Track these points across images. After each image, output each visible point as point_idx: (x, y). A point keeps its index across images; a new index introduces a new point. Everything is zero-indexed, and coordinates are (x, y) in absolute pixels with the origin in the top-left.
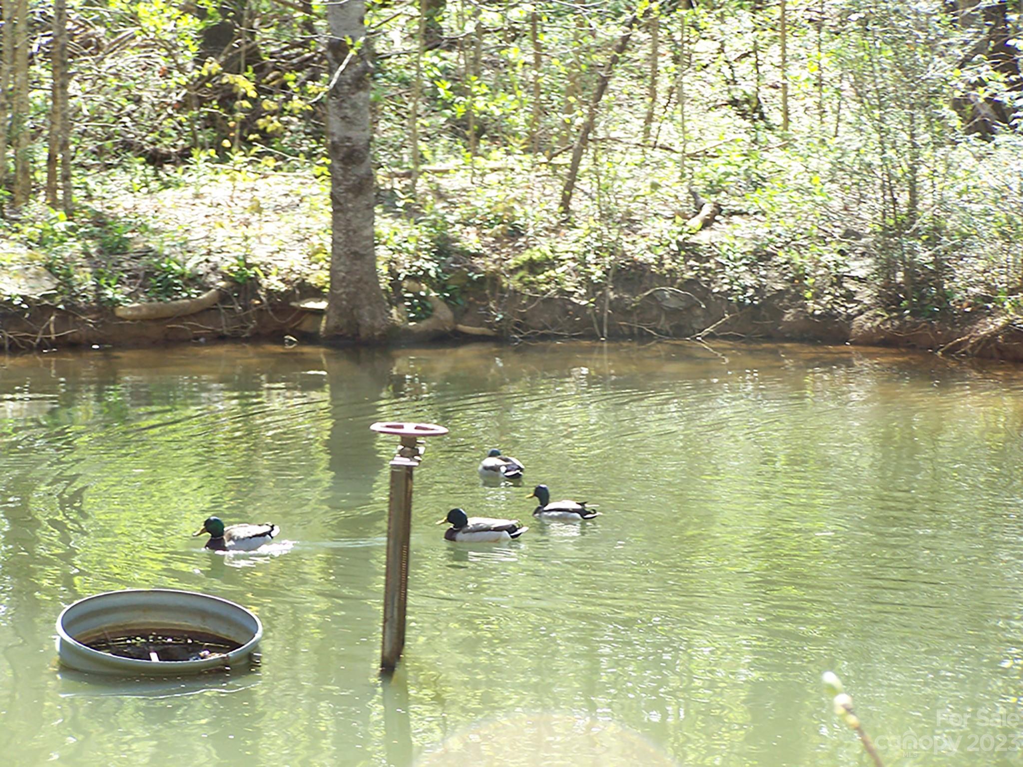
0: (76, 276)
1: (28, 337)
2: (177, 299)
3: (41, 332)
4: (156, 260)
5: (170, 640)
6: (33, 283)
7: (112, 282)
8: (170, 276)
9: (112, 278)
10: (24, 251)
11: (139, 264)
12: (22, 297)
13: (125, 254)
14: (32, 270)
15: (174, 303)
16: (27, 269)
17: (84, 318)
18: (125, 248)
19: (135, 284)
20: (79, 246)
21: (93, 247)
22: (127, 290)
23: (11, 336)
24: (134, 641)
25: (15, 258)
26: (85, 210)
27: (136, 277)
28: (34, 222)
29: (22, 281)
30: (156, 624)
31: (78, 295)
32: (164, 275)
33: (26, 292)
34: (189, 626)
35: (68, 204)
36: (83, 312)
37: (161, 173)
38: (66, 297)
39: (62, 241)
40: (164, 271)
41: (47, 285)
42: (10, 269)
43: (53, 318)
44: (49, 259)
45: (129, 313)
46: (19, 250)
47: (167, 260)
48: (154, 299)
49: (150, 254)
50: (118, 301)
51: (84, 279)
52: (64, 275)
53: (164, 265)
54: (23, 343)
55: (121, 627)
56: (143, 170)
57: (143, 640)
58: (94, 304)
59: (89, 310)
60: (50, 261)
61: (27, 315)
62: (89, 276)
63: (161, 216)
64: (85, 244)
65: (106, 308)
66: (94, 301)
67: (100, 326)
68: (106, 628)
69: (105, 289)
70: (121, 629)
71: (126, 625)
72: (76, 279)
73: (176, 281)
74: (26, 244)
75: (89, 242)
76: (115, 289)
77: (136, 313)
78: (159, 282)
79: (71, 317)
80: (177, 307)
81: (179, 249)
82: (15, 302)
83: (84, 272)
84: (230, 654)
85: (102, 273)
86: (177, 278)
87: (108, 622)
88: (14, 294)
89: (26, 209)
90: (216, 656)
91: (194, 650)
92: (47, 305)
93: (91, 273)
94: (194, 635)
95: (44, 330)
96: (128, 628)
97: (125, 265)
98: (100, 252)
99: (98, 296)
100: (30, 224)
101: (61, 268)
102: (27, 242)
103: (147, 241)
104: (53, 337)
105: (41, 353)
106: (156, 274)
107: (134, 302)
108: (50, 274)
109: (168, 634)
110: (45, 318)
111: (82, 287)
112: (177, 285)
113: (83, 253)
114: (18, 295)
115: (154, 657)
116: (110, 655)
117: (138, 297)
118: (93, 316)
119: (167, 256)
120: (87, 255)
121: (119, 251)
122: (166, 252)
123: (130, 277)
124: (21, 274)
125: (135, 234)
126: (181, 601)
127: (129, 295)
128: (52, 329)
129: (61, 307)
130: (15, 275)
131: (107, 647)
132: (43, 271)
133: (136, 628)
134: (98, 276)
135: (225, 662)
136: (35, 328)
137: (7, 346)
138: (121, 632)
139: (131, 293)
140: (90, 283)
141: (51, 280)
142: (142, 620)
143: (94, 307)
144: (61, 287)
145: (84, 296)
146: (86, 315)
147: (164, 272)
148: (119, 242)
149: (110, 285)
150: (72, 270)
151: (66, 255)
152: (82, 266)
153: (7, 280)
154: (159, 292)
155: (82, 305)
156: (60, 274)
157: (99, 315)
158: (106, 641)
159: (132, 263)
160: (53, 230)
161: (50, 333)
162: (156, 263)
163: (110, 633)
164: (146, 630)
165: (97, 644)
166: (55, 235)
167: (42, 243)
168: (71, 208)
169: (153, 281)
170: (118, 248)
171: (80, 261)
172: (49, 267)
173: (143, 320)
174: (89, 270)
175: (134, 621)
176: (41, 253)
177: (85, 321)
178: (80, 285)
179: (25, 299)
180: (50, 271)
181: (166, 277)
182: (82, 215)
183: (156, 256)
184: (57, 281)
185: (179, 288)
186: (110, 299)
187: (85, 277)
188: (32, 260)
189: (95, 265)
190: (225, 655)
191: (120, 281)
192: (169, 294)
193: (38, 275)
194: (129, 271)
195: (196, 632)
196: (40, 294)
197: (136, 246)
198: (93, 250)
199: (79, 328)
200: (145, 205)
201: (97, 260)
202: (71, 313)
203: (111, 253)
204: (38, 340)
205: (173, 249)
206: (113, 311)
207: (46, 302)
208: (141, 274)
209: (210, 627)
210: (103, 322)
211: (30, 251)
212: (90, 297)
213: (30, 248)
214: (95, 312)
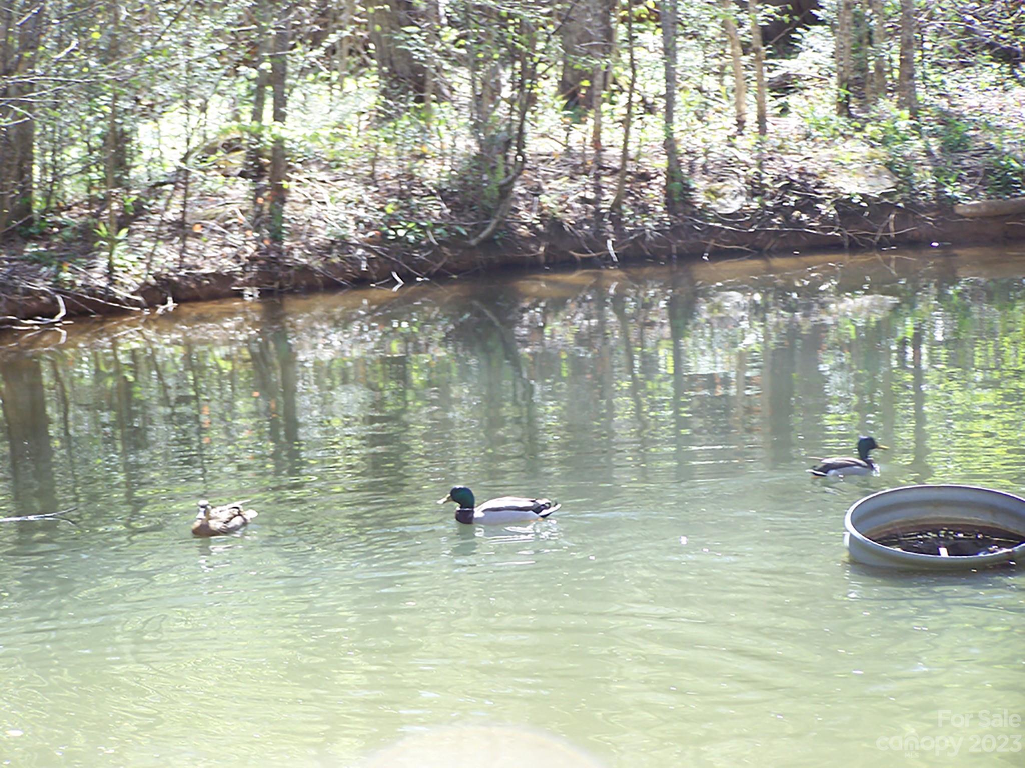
0: (915, 174)
1: (867, 235)
2: (1016, 197)
3: (881, 230)
4: (996, 158)
5: (961, 536)
6: (873, 181)
7: (951, 180)
8: (1010, 174)
9: (951, 176)
10: (866, 150)
11: (979, 162)
12: (861, 195)
13: (966, 152)
14: (873, 169)
15: (1013, 200)
16: (867, 167)
17: (923, 216)
18: (966, 147)
19: (974, 182)
20: (920, 144)
21: (935, 145)
22: (968, 187)
23: (851, 235)
24: (926, 536)
25: (855, 156)
26: (929, 109)
27: (976, 174)
28: (879, 121)
29: (862, 180)
30: (947, 519)
31: (917, 194)
32: (1004, 173)
33: (866, 190)
34: (980, 522)
35: (913, 103)
36: (922, 210)
37: (1017, 71)
38: (906, 195)
39: (904, 140)
40: (1003, 168)
41: (887, 184)
42: (850, 168)
43: (893, 216)
44: (890, 157)
45: (969, 210)
46: (862, 149)
47: (1007, 157)
48: (993, 197)
49: (991, 151)
50: (957, 199)
51: (925, 178)
52: (904, 173)
53: (1004, 163)
54: (862, 241)
55: (912, 522)
56: (999, 68)
57: (935, 536)
58: (934, 202)
59: (929, 208)
60: (890, 160)
61: (867, 214)
62: (928, 174)
63: (1006, 114)
64: (926, 142)
65: (946, 205)
66: (934, 200)
67: (939, 224)
68: (898, 524)
69: (945, 187)
70: (912, 525)
71: (918, 521)
72: (915, 177)
73: (1015, 179)
74: (869, 143)
75: (932, 140)
76: (954, 187)
77: (975, 211)
78: (999, 179)
79: (910, 216)
80: (1014, 204)
81: (1019, 147)
82: (854, 201)
83: (924, 170)
84: (1016, 549)
85: (941, 171)
86: (1016, 175)
87: (899, 518)
88: (854, 192)
89: (874, 108)
90: (1005, 551)
91: (984, 545)
92: (887, 203)
93: (931, 172)
94: (985, 530)
95: (884, 229)
96: (920, 524)
97: (965, 162)
98: (942, 150)
99: (939, 193)
100: (874, 123)
101: (901, 167)
102: (870, 142)
103: (989, 139)
104: (893, 235)
105: (880, 251)
106: (997, 171)
107: (974, 200)
108: (890, 173)
109: (960, 529)
110: (886, 216)
111: (922, 186)
112: (1016, 182)
113: (924, 152)
114: (857, 194)
115: (944, 552)
116: (899, 550)
117: (977, 195)
118: (933, 214)
119: (1007, 154)
120: (929, 153)
121: (961, 149)
122: (1007, 150)
123: (969, 176)
124: (861, 173)
125: (978, 133)
126: (972, 497)
127: (969, 193)
128: (892, 227)
129: (901, 205)
130: (854, 173)
131: (899, 544)
132: (883, 169)
133: (927, 523)
134: (938, 173)
135: (1011, 557)
136: (875, 226)
137: (847, 244)
138: (912, 527)
139: (971, 191)
140: (930, 180)
141: (891, 179)
142: (933, 516)
143: (933, 205)
144: (901, 185)
145: (924, 195)
146: (926, 213)
147: (1004, 170)
148: (961, 141)
149: (949, 183)
150: (913, 168)
151: (907, 153)
152: (922, 165)
153: (846, 179)
154: (1000, 190)
155: (922, 204)
156: (899, 173)
157: (938, 213)
158: (897, 536)
159: (971, 161)
160: (895, 128)
161: (889, 232)
162: (996, 161)
163: (901, 529)
164: (938, 525)
165: (888, 540)
166: (897, 133)
167: (884, 142)
168: (916, 106)
169: (993, 178)
170: (959, 146)
171: (922, 159)
172: (889, 166)
173: (982, 218)
174: (930, 168)
175: (926, 517)
176: (882, 152)
177: (924, 219)
178: (920, 183)
179: (865, 197)
180: (890, 170)
181: (1006, 174)
182: (927, 113)
183: (996, 154)
184: (898, 179)
185: (1019, 186)
186: (949, 197)
187: (925, 175)
188: (872, 159)
189: (936, 163)
190: (1010, 550)
191: (960, 179)
192: (1009, 191)
193: (878, 174)
194: (969, 169)
195: (984, 528)
196: (880, 193)
197: (977, 144)
198: (934, 149)
199: (917, 226)
200: (992, 102)
201: (939, 158)
202: (911, 211)
203: (952, 151)
204: (878, 239)
205: (1014, 147)
206: (952, 210)
207: (886, 200)
208: (981, 171)
209: (1001, 523)
210: (942, 220)
211: (872, 150)
212: (930, 195)
213: (873, 147)
214: (934, 211)
